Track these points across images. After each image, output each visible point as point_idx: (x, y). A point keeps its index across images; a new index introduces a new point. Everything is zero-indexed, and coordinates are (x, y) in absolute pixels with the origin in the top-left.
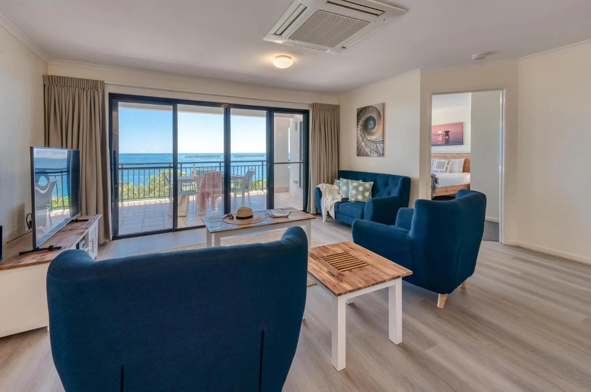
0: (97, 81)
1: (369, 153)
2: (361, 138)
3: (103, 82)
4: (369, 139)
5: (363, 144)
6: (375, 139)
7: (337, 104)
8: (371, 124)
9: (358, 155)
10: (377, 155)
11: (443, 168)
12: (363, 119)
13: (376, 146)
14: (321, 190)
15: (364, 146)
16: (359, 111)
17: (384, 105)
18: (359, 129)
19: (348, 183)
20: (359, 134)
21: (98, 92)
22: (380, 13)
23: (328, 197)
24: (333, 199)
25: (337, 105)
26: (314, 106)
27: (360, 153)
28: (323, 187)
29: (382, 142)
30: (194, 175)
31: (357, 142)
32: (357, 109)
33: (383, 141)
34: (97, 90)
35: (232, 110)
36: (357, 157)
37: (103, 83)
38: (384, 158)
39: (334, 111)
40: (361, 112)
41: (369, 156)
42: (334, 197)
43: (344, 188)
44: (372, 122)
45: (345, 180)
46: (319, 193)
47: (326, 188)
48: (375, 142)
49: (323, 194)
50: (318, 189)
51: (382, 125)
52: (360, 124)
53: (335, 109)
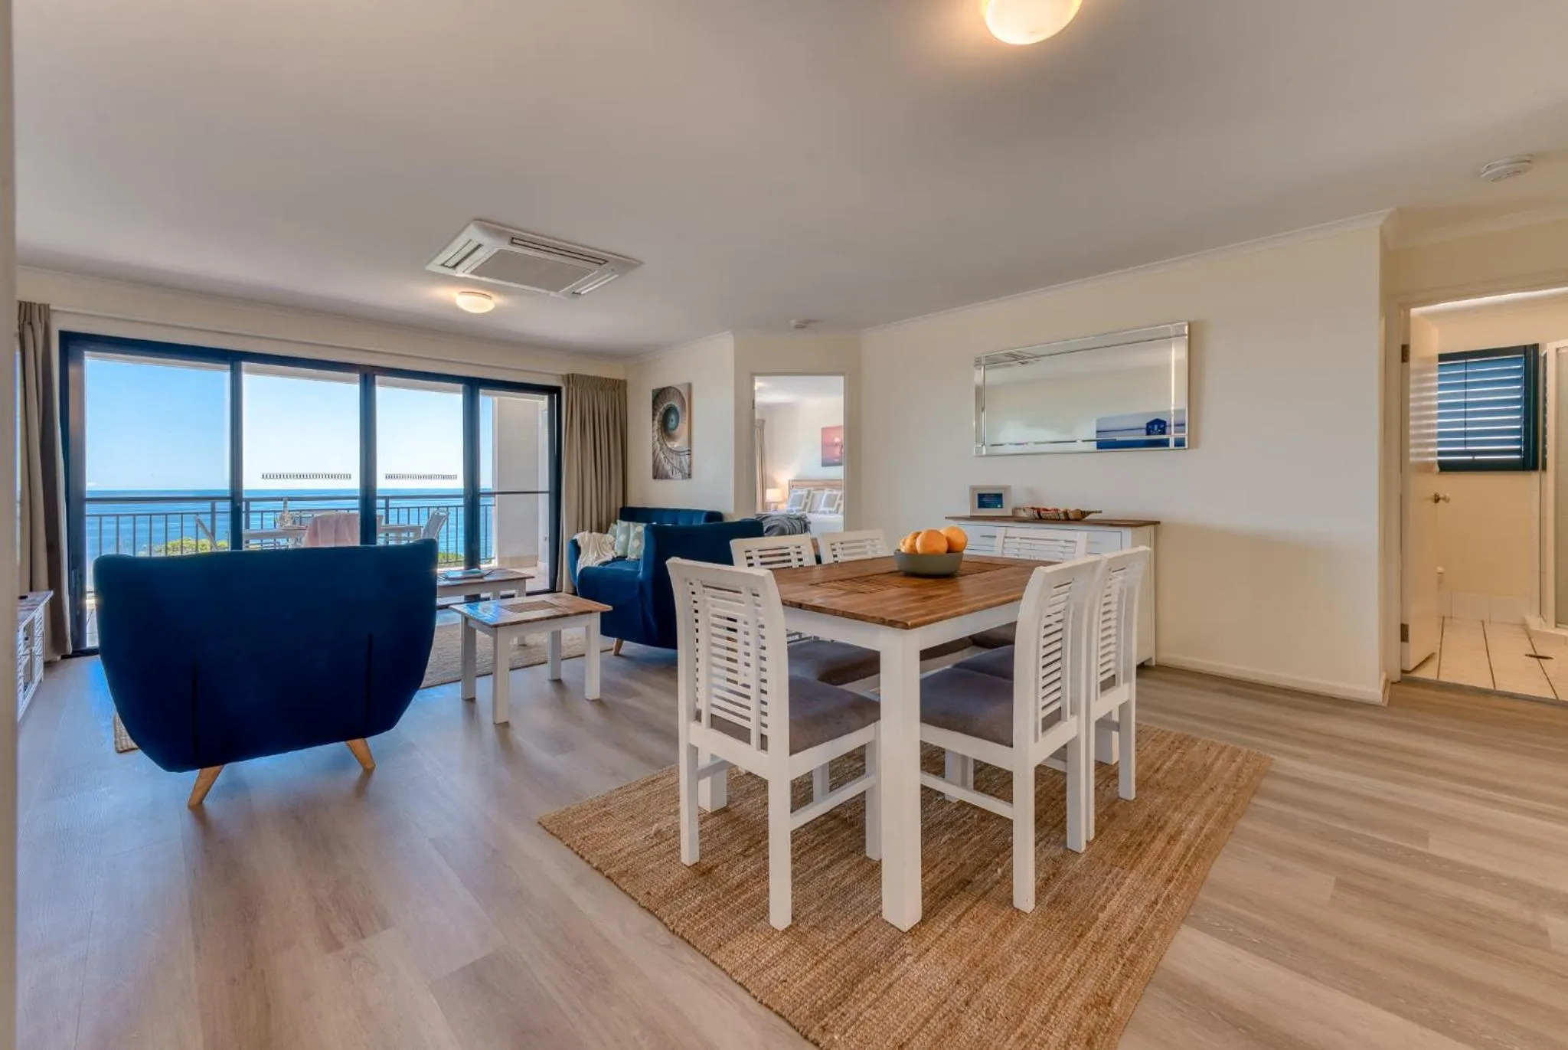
0: (30, 303)
1: (670, 473)
2: (658, 445)
3: (46, 307)
4: (670, 446)
5: (662, 456)
6: (678, 447)
7: (622, 378)
8: (672, 421)
9: (655, 477)
10: (680, 477)
11: (833, 506)
12: (661, 410)
13: (678, 460)
14: (580, 543)
15: (663, 460)
16: (655, 394)
17: (690, 386)
18: (656, 427)
19: (628, 528)
20: (656, 439)
21: (33, 330)
22: (602, 262)
23: (590, 556)
24: (598, 557)
25: (620, 381)
26: (570, 379)
27: (658, 474)
28: (583, 537)
29: (687, 453)
30: (286, 525)
31: (653, 453)
32: (653, 391)
33: (689, 450)
34: (31, 323)
35: (378, 378)
36: (654, 480)
37: (45, 310)
38: (690, 480)
39: (613, 393)
40: (659, 395)
41: (671, 478)
42: (601, 554)
43: (622, 538)
44: (673, 417)
45: (625, 524)
46: (576, 550)
47: (589, 540)
48: (678, 453)
49: (582, 551)
50: (575, 543)
51: (687, 421)
52: (657, 418)
53: (618, 387)
